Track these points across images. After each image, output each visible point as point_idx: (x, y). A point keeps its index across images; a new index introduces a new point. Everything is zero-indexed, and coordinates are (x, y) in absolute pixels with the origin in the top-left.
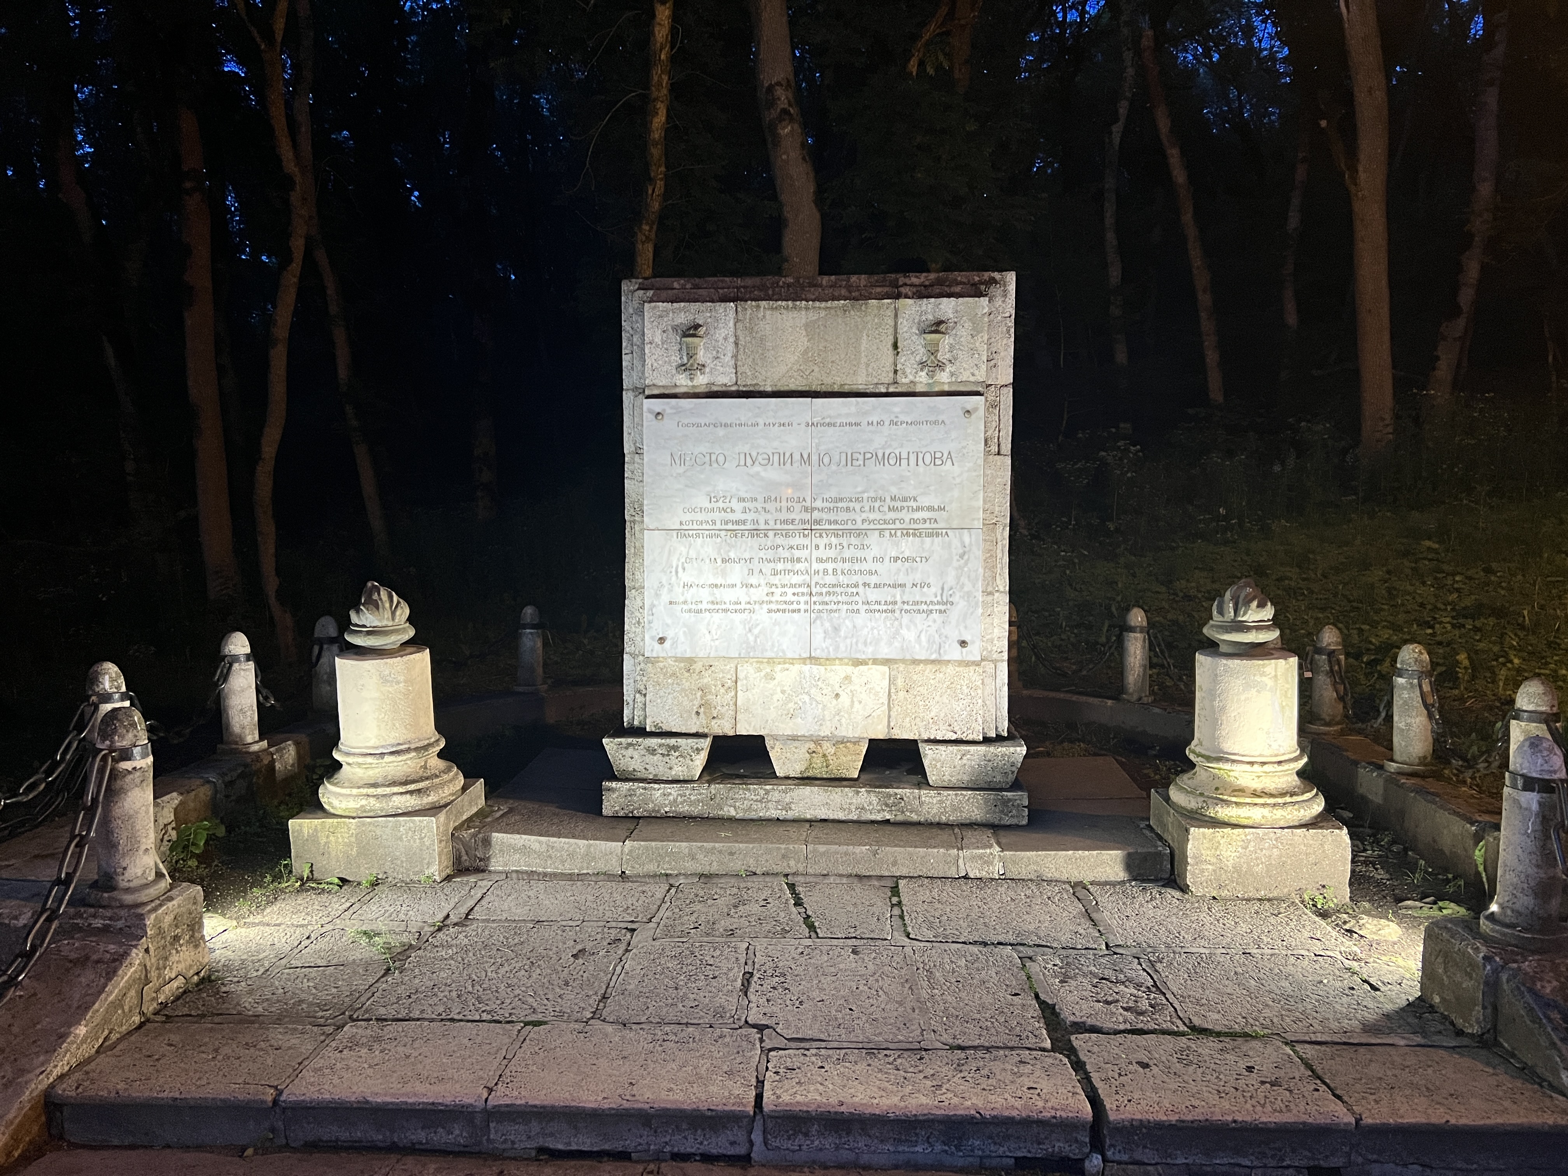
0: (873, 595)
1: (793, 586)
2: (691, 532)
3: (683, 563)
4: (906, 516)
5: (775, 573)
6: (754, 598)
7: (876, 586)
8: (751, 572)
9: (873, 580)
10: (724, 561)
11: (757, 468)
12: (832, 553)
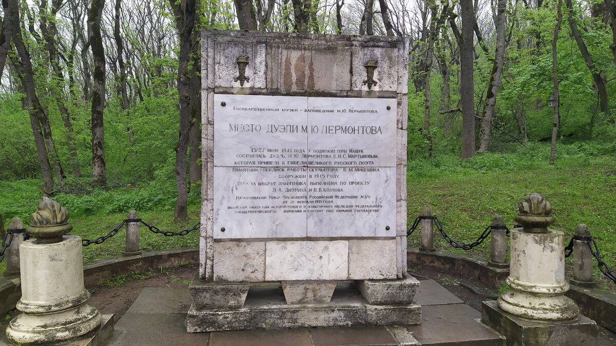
0: (340, 202)
1: (298, 197)
2: (241, 168)
3: (236, 186)
4: (357, 160)
5: (288, 190)
6: (276, 205)
7: (343, 197)
8: (275, 190)
9: (340, 194)
10: (260, 184)
11: (278, 133)
12: (318, 180)
